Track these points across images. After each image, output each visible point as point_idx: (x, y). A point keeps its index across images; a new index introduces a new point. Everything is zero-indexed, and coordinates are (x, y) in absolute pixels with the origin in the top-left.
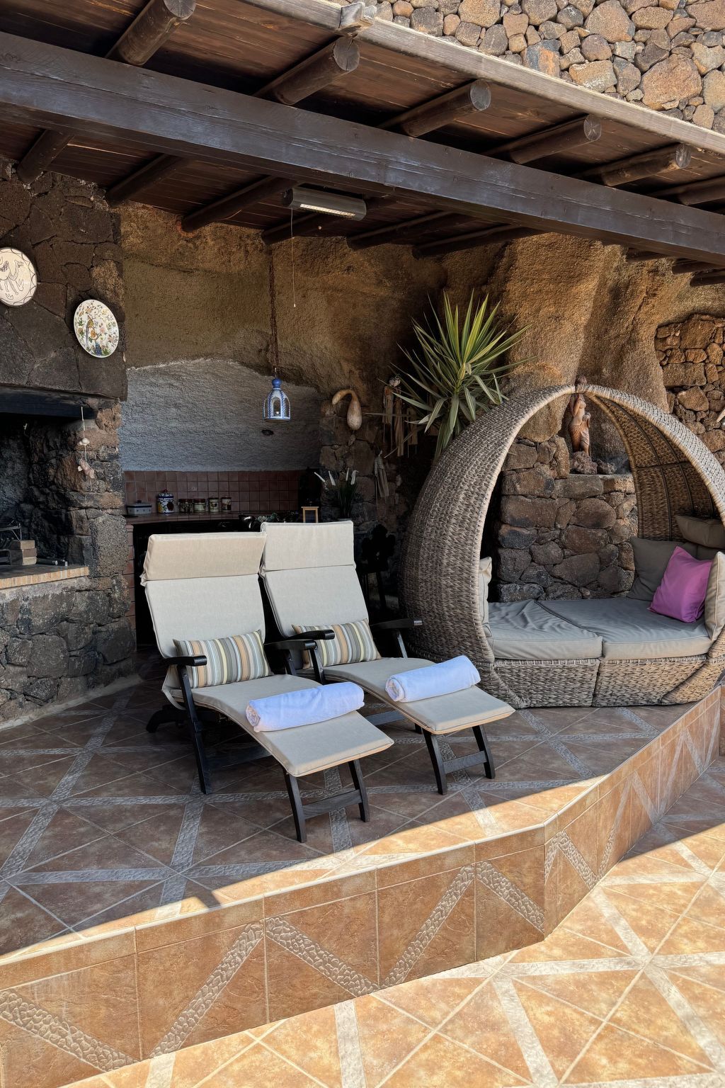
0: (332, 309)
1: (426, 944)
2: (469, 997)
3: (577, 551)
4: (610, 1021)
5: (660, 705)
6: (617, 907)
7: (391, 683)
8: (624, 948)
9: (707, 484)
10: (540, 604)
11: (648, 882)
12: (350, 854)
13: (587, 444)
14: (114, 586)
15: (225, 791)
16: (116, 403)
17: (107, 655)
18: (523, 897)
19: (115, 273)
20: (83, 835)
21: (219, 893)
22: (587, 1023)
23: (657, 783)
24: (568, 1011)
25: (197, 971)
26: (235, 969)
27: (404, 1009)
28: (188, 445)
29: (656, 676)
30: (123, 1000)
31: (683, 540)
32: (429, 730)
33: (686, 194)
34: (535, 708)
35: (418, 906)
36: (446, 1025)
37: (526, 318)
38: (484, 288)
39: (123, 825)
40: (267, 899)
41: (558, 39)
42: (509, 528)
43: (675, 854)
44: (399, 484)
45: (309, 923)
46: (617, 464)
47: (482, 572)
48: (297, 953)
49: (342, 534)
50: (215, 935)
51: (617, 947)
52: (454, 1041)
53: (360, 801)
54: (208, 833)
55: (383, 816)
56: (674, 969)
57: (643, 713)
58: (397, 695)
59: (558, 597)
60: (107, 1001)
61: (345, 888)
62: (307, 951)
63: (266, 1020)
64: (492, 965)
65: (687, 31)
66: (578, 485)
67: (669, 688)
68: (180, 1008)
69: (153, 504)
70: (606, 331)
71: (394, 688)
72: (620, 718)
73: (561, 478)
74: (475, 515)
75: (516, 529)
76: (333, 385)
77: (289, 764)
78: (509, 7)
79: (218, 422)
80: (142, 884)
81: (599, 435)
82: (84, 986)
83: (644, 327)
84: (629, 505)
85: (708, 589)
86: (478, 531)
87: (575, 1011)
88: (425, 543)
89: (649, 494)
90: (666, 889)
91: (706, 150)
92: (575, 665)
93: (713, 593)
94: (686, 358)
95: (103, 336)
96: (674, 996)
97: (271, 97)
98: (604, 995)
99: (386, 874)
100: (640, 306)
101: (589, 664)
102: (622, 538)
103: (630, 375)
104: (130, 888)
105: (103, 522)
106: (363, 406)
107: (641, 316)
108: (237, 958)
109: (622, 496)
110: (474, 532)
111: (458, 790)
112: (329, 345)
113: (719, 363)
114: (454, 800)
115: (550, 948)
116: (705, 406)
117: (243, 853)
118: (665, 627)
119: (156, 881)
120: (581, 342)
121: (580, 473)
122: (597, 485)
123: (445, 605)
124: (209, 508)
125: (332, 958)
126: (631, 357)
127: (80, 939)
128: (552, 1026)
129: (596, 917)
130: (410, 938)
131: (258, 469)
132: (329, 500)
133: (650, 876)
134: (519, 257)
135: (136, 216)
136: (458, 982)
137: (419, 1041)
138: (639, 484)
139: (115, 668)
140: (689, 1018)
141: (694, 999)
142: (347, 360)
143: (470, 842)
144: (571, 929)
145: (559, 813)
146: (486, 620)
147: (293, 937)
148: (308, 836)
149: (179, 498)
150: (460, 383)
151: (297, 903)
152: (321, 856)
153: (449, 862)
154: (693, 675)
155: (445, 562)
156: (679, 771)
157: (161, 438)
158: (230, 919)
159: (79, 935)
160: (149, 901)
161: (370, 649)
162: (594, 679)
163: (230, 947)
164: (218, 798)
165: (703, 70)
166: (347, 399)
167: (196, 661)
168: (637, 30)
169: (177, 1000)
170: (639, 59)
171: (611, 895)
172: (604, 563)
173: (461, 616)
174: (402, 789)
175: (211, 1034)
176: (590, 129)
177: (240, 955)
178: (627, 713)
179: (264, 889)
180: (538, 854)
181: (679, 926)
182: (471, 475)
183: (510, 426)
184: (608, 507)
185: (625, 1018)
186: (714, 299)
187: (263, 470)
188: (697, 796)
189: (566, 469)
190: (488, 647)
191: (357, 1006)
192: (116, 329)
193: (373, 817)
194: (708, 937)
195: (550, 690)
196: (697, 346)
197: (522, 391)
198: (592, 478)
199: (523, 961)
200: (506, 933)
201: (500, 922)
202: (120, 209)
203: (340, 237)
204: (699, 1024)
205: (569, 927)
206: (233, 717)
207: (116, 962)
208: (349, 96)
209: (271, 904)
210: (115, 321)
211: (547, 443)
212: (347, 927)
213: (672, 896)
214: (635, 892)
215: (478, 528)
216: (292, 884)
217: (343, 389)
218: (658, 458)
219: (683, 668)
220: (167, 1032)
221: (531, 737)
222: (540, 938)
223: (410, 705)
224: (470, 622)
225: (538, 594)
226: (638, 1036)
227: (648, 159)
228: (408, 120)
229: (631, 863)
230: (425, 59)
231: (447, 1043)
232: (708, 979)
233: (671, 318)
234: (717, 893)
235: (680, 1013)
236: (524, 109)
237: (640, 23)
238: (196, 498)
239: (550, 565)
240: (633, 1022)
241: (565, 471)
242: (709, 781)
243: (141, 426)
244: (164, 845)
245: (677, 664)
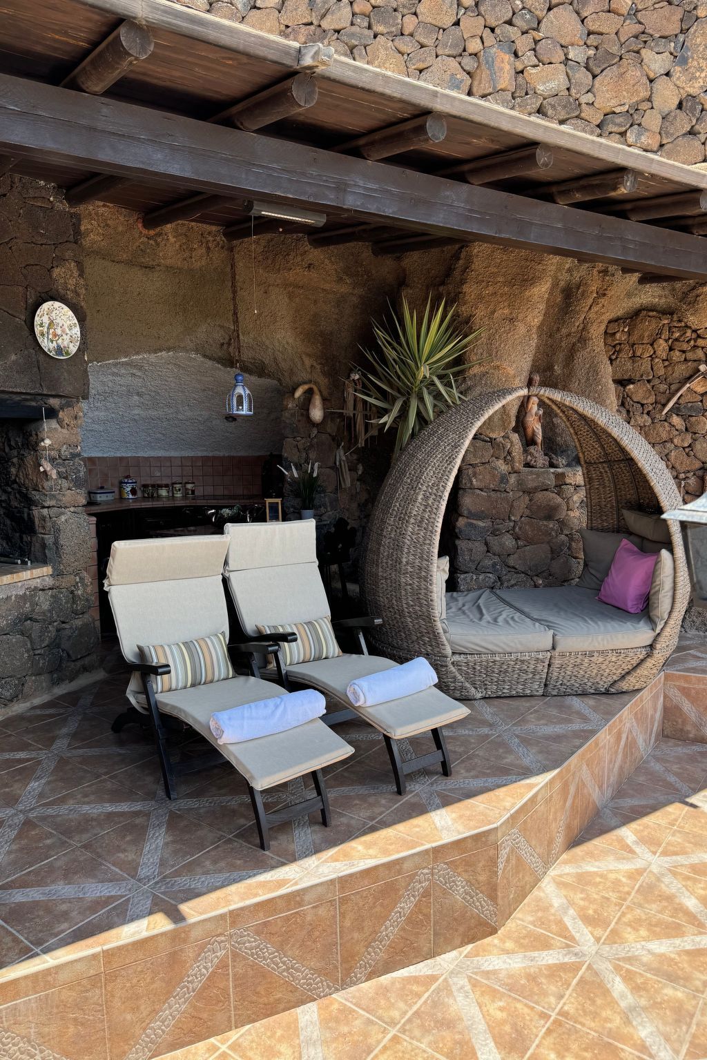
0: (294, 305)
1: (385, 945)
2: (426, 995)
3: (530, 542)
4: (559, 1014)
5: (607, 693)
6: (566, 897)
7: (352, 689)
8: (572, 939)
9: (652, 484)
10: (495, 594)
11: (596, 870)
12: (312, 862)
13: (539, 438)
14: (77, 583)
15: (190, 796)
16: (78, 402)
17: (71, 652)
18: (477, 894)
19: (76, 274)
20: (49, 847)
21: (185, 908)
22: (537, 1017)
23: (603, 772)
24: (519, 1006)
25: (164, 985)
26: (201, 981)
27: (364, 1010)
28: (150, 431)
29: (603, 667)
30: (91, 1018)
31: (629, 533)
32: (388, 734)
33: (633, 210)
34: (489, 698)
35: (378, 909)
36: (404, 1025)
37: (481, 319)
38: (441, 289)
39: (89, 835)
40: (231, 912)
41: (513, 42)
42: (466, 520)
43: (621, 840)
44: (360, 473)
45: (273, 932)
46: (568, 456)
47: (440, 570)
48: (261, 962)
49: (304, 532)
50: (181, 950)
51: (565, 938)
52: (411, 1041)
53: (322, 807)
54: (173, 842)
55: (344, 820)
56: (619, 959)
57: (591, 701)
58: (357, 700)
59: (512, 586)
60: (75, 1019)
61: (307, 898)
62: (271, 959)
63: (231, 1027)
64: (448, 960)
65: (636, 37)
66: (531, 481)
67: (615, 678)
68: (147, 1021)
69: (116, 490)
70: (558, 330)
71: (355, 693)
72: (570, 707)
73: (515, 472)
74: (433, 516)
75: (472, 521)
76: (295, 379)
77: (252, 777)
78: (466, 9)
79: (181, 409)
80: (110, 900)
81: (551, 429)
82: (52, 1008)
83: (595, 326)
84: (578, 497)
85: (652, 584)
86: (436, 531)
87: (526, 1005)
88: (386, 541)
89: (597, 489)
90: (612, 876)
91: (652, 175)
92: (527, 658)
93: (657, 588)
94: (634, 352)
95: (65, 337)
96: (618, 986)
98: (553, 988)
99: (346, 881)
100: (591, 306)
101: (541, 656)
102: (572, 529)
103: (580, 371)
104: (98, 904)
105: (66, 520)
106: (324, 400)
107: (592, 315)
108: (203, 970)
109: (572, 489)
110: (431, 532)
111: (417, 789)
112: (291, 341)
113: (665, 358)
114: (413, 800)
115: (502, 941)
116: (652, 399)
117: (208, 863)
118: (612, 619)
119: (122, 896)
120: (534, 343)
121: (532, 467)
122: (549, 479)
123: (404, 602)
124: (173, 493)
125: (295, 964)
126: (581, 356)
127: (48, 962)
128: (504, 1022)
129: (546, 909)
130: (370, 940)
131: (221, 454)
132: (292, 491)
133: (597, 863)
134: (475, 260)
135: (97, 214)
136: (415, 980)
137: (379, 1042)
138: (589, 479)
139: (79, 664)
140: (632, 1009)
141: (637, 989)
142: (308, 355)
143: (427, 846)
144: (523, 920)
145: (512, 812)
146: (444, 616)
147: (258, 947)
148: (272, 843)
149: (143, 483)
150: (418, 382)
151: (261, 914)
152: (283, 864)
153: (406, 866)
154: (638, 665)
155: (404, 560)
156: (625, 756)
157: (123, 425)
158: (195, 934)
159: (46, 957)
160: (116, 919)
161: (332, 647)
162: (546, 670)
163: (196, 960)
164: (184, 804)
165: (652, 75)
166: (310, 393)
167: (160, 670)
168: (589, 34)
169: (144, 1014)
170: (591, 63)
171: (561, 885)
172: (555, 552)
173: (420, 613)
174: (362, 790)
175: (178, 1044)
176: (542, 157)
177: (205, 968)
178: (576, 702)
179: (228, 902)
180: (492, 852)
181: (624, 914)
182: (429, 475)
183: (466, 429)
184: (559, 500)
185: (572, 1011)
186: (660, 297)
187: (226, 455)
188: (641, 779)
189: (520, 463)
190: (446, 643)
191: (319, 1008)
192: (77, 331)
193: (334, 821)
194: (650, 924)
195: (504, 681)
196: (645, 342)
197: (477, 391)
198: (544, 473)
199: (477, 955)
200: (461, 929)
201: (455, 919)
202: (81, 209)
203: (301, 235)
204: (640, 1015)
205: (521, 919)
206: (197, 728)
207: (84, 982)
209: (235, 917)
210: (76, 321)
211: (501, 439)
212: (310, 934)
213: (617, 883)
214: (583, 880)
215: (436, 528)
216: (256, 895)
217: (305, 383)
218: (606, 454)
219: (629, 659)
220: (135, 1046)
221: (486, 730)
222: (494, 931)
223: (369, 710)
224: (429, 618)
225: (493, 583)
226: (584, 1029)
227: (598, 182)
228: (366, 145)
229: (579, 851)
231: (405, 1043)
232: (650, 969)
233: (620, 313)
234: (659, 880)
235: (623, 1004)
236: (479, 137)
237: (592, 28)
238: (159, 482)
239: (504, 556)
240: (580, 1015)
241: (518, 465)
242: (652, 764)
243: (103, 413)
244: (131, 856)
245: (623, 655)
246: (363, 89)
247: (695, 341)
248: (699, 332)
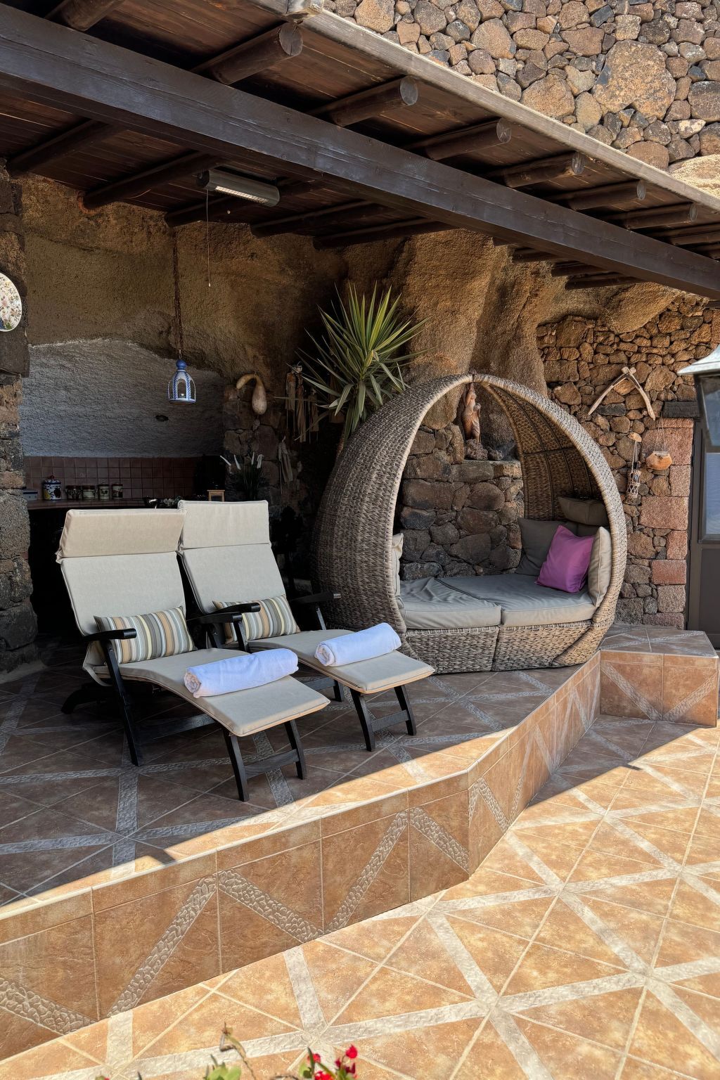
0: (236, 294)
1: (365, 888)
2: (408, 933)
3: (472, 532)
4: (535, 940)
5: (551, 667)
6: (529, 846)
7: (321, 649)
8: (540, 880)
9: (590, 465)
10: (441, 582)
11: (553, 823)
12: (293, 808)
13: (478, 432)
14: (15, 569)
15: (157, 762)
16: (18, 379)
17: (9, 641)
18: (450, 840)
19: (17, 246)
20: (16, 810)
21: (171, 851)
22: (515, 944)
23: (553, 737)
24: (498, 936)
25: (153, 927)
26: (189, 923)
27: (349, 949)
28: (75, 429)
29: (548, 641)
30: (81, 961)
31: (563, 519)
32: (360, 690)
33: (575, 200)
34: (441, 674)
35: (359, 852)
36: (390, 958)
37: (425, 311)
38: (384, 281)
39: (56, 798)
40: (219, 853)
41: (447, 50)
42: (410, 509)
43: (573, 799)
44: (300, 470)
45: (259, 874)
46: (504, 451)
47: (394, 547)
48: (248, 904)
49: (256, 513)
50: (170, 891)
51: (533, 879)
52: (400, 971)
53: (298, 760)
54: (147, 800)
55: (319, 773)
56: (585, 893)
57: (537, 674)
58: (327, 659)
59: (455, 575)
60: (64, 963)
61: (293, 839)
62: (258, 902)
63: (219, 971)
64: (424, 904)
65: (561, 54)
66: (472, 471)
67: (558, 652)
68: (137, 965)
69: (39, 491)
70: (494, 327)
71: (325, 654)
72: (518, 679)
73: (457, 463)
74: (388, 494)
75: (416, 511)
76: (237, 370)
77: (233, 725)
78: (402, 15)
79: (110, 406)
80: (90, 850)
81: (488, 425)
82: (41, 950)
83: (528, 326)
84: (515, 489)
85: (591, 560)
86: (391, 508)
87: (504, 935)
88: (340, 521)
89: (534, 478)
90: (569, 828)
91: (597, 160)
92: (477, 633)
93: (596, 565)
94: (561, 355)
95: (6, 309)
96: (588, 914)
97: (208, 74)
98: (527, 920)
99: (329, 823)
100: (525, 305)
101: (490, 631)
102: (510, 519)
103: (516, 370)
104: (77, 854)
105: (5, 502)
106: (267, 391)
107: (526, 314)
108: (192, 912)
109: (509, 481)
110: (386, 509)
111: (384, 747)
112: (233, 329)
113: (590, 361)
114: (382, 755)
115: (474, 885)
116: (578, 401)
117: (187, 815)
118: (554, 597)
119: (103, 846)
120: (474, 336)
121: (473, 459)
122: (489, 471)
123: (359, 579)
124: (99, 496)
125: (281, 907)
126: (516, 352)
127: (36, 902)
128: (485, 950)
129: (512, 857)
130: (351, 883)
131: (151, 456)
132: (233, 485)
133: (553, 819)
134: (418, 252)
135: (36, 188)
136: (396, 921)
137: (368, 975)
138: (526, 470)
139: (17, 653)
140: (603, 931)
141: (605, 915)
142: (250, 344)
143: (404, 790)
144: (491, 868)
145: (479, 760)
146: (398, 593)
147: (244, 889)
148: (250, 795)
149: (66, 484)
150: (365, 370)
151: (248, 856)
152: (265, 811)
153: (386, 808)
154: (580, 639)
155: (359, 538)
156: (570, 726)
157: (48, 422)
158: (185, 874)
159: (34, 899)
160: (101, 864)
162: (494, 646)
163: (185, 901)
164: (152, 769)
165: (576, 91)
166: (252, 384)
167: (126, 634)
168: (518, 48)
169: (133, 958)
170: (520, 76)
171: (522, 837)
172: (495, 542)
173: (376, 590)
174: (333, 750)
175: (166, 989)
176: (502, 132)
177: (194, 910)
178: (523, 676)
179: (216, 844)
180: (463, 798)
181: (584, 857)
182: (382, 455)
183: (417, 411)
184: (497, 491)
185: (548, 937)
186: (585, 302)
187: (156, 457)
188: (585, 749)
189: (461, 454)
190: (401, 618)
191: (305, 951)
192: (19, 302)
193: (309, 775)
194: (610, 864)
195: (455, 657)
196: (571, 345)
197: (422, 380)
198: (484, 464)
199: (453, 898)
200: (436, 874)
201: (430, 864)
202: (20, 181)
203: (243, 224)
204: (611, 935)
205: (489, 866)
206: (169, 687)
207: (73, 923)
208: (281, 81)
209: (223, 856)
210: (18, 294)
211: (444, 431)
212: (294, 876)
213: (574, 834)
214: (542, 833)
215: (391, 506)
216: (242, 837)
217: (246, 374)
218: (543, 444)
219: (571, 633)
220: (124, 990)
221: (442, 699)
222: (465, 877)
223: (340, 669)
224: (384, 594)
225: (437, 572)
226: (561, 950)
227: (546, 165)
228: (337, 109)
229: (535, 809)
230: (362, 52)
231: (394, 974)
232: (614, 899)
233: (548, 318)
234: (613, 828)
235: (594, 928)
236: (443, 109)
237: (521, 43)
238: (84, 484)
239: (447, 545)
240: (556, 939)
241: (460, 457)
242: (594, 736)
243: (27, 408)
244: (105, 813)
245: (566, 629)
246: (345, 44)
247: (618, 345)
248: (621, 336)
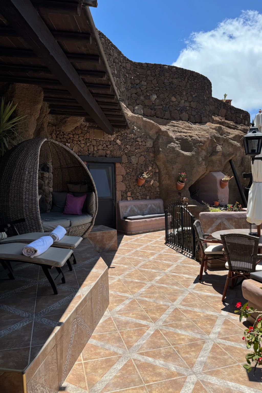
1: (98, 313)
4: (144, 309)
9: (88, 172)
18: (107, 291)
22: (141, 312)
25: (67, 344)
26: (73, 339)
27: (105, 332)
31: (69, 192)
35: (96, 300)
45: (83, 314)
48: (82, 327)
50: (69, 327)
51: (124, 297)
52: (125, 330)
56: (140, 295)
61: (87, 298)
62: (83, 325)
64: (107, 314)
68: (65, 362)
80: (28, 326)
83: (45, 124)
87: (136, 311)
88: (12, 191)
89: (57, 177)
93: (92, 204)
96: (146, 299)
98: (136, 306)
99: (92, 291)
101: (67, 229)
108: (73, 334)
110: (35, 185)
119: (31, 323)
125: (87, 325)
128: (137, 316)
130: (96, 311)
136: (106, 321)
137: (119, 335)
138: (54, 174)
141: (150, 298)
143: (101, 275)
147: (81, 321)
151: (81, 308)
154: (88, 229)
155: (24, 197)
158: (71, 319)
163: (72, 331)
169: (64, 359)
181: (128, 288)
184: (43, 182)
186: (52, 120)
190: (42, 228)
191: (93, 339)
194: (136, 287)
199: (112, 310)
200: (106, 303)
201: (105, 300)
204: (157, 301)
209: (77, 310)
212: (88, 313)
213: (118, 284)
215: (37, 184)
218: (61, 166)
224: (36, 219)
226: (152, 308)
231: (124, 332)
232: (147, 294)
234: (125, 280)
235: (152, 301)
240: (148, 307)
245: (86, 226)
247: (63, 136)
248: (64, 133)
